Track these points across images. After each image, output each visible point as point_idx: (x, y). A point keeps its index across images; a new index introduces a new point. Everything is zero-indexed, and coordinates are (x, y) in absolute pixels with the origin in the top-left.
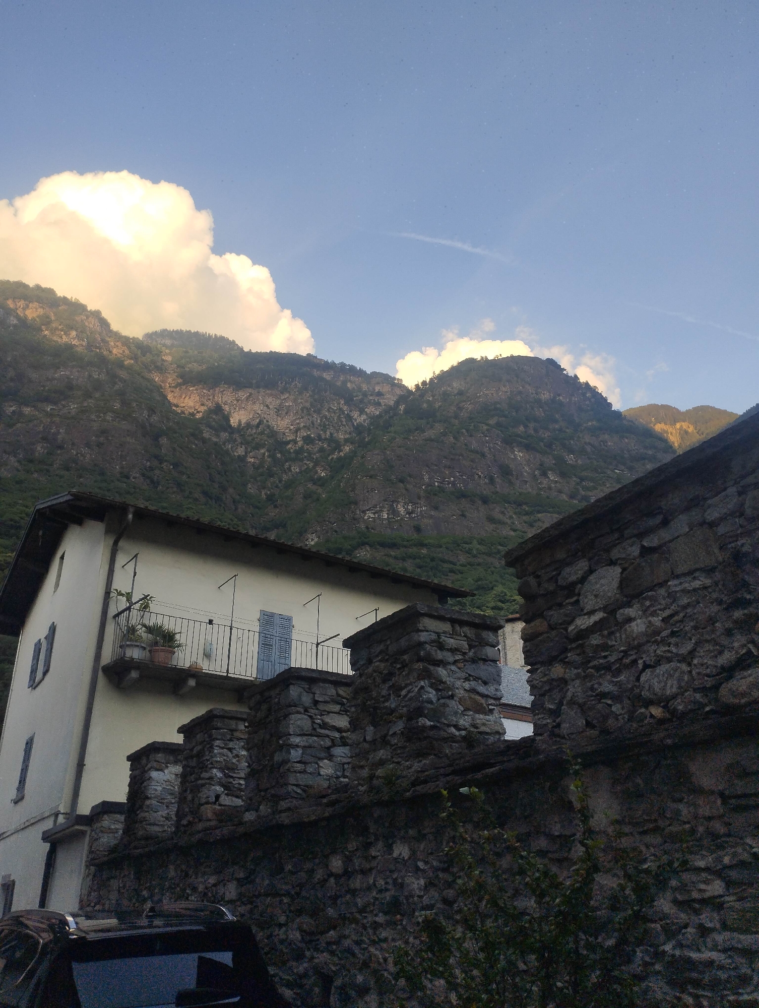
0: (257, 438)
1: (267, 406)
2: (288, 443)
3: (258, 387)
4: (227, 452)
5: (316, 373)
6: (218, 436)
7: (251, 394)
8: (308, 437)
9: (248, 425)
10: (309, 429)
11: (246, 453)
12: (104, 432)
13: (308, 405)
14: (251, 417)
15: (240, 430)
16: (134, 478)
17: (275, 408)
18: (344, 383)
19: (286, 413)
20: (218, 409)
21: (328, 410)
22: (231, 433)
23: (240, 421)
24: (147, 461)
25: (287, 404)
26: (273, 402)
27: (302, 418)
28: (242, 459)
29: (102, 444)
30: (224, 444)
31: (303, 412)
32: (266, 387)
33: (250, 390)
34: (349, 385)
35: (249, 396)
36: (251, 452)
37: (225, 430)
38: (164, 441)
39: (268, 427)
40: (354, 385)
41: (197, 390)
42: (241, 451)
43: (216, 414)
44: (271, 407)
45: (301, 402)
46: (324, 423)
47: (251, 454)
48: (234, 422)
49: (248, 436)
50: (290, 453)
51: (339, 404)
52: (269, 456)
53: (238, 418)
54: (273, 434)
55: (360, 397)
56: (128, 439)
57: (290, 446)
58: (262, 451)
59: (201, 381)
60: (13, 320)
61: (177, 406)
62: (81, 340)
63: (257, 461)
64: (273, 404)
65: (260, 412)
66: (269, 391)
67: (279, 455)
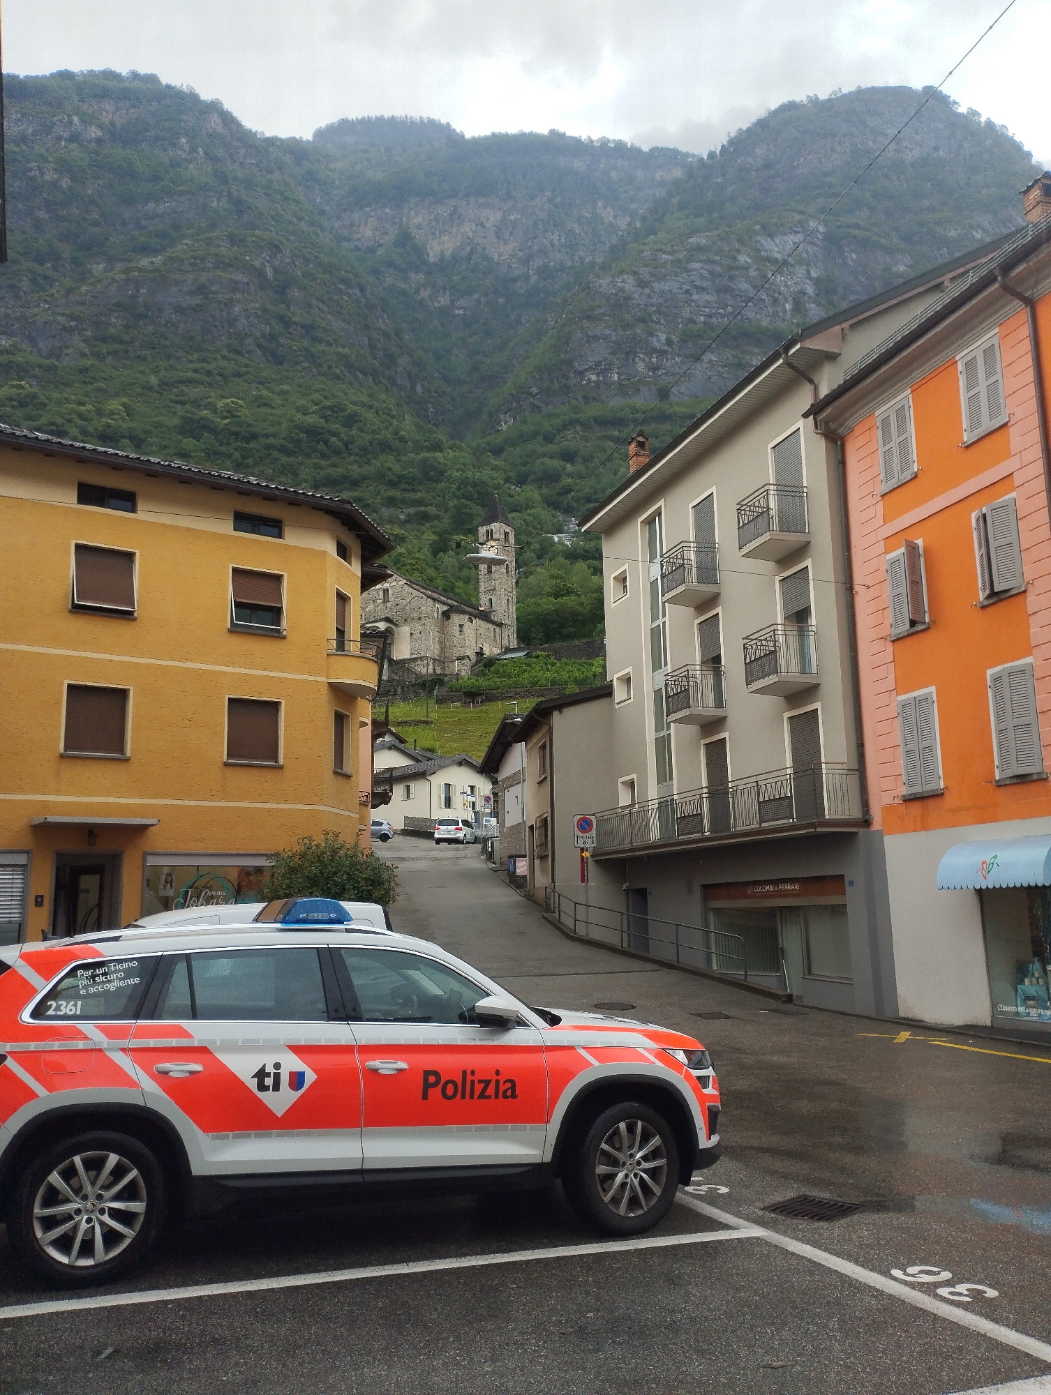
0: (467, 277)
1: (482, 225)
2: (514, 280)
3: (467, 195)
4: (423, 303)
5: (561, 162)
6: (407, 280)
7: (456, 208)
8: (546, 266)
9: (455, 259)
10: (546, 255)
11: (452, 302)
12: (201, 290)
13: (544, 215)
14: (458, 244)
15: (444, 266)
17: (495, 226)
18: (607, 171)
19: (511, 233)
20: (405, 238)
22: (429, 273)
23: (442, 254)
24: (266, 325)
25: (512, 217)
27: (536, 237)
28: (444, 312)
29: (200, 305)
30: (417, 291)
31: (537, 228)
32: (479, 194)
33: (453, 202)
34: (614, 175)
35: (453, 211)
36: (459, 299)
37: (419, 269)
38: (295, 293)
39: (485, 258)
40: (621, 174)
41: (374, 210)
42: (444, 300)
43: (404, 246)
44: (488, 225)
45: (534, 213)
46: (571, 242)
47: (459, 303)
48: (432, 255)
49: (455, 274)
50: (519, 295)
52: (486, 304)
54: (493, 268)
55: (631, 193)
56: (237, 295)
57: (518, 284)
58: (476, 296)
60: (94, 132)
61: (349, 240)
62: (193, 150)
63: (468, 313)
64: (492, 219)
65: (471, 234)
66: (481, 201)
67: (501, 300)
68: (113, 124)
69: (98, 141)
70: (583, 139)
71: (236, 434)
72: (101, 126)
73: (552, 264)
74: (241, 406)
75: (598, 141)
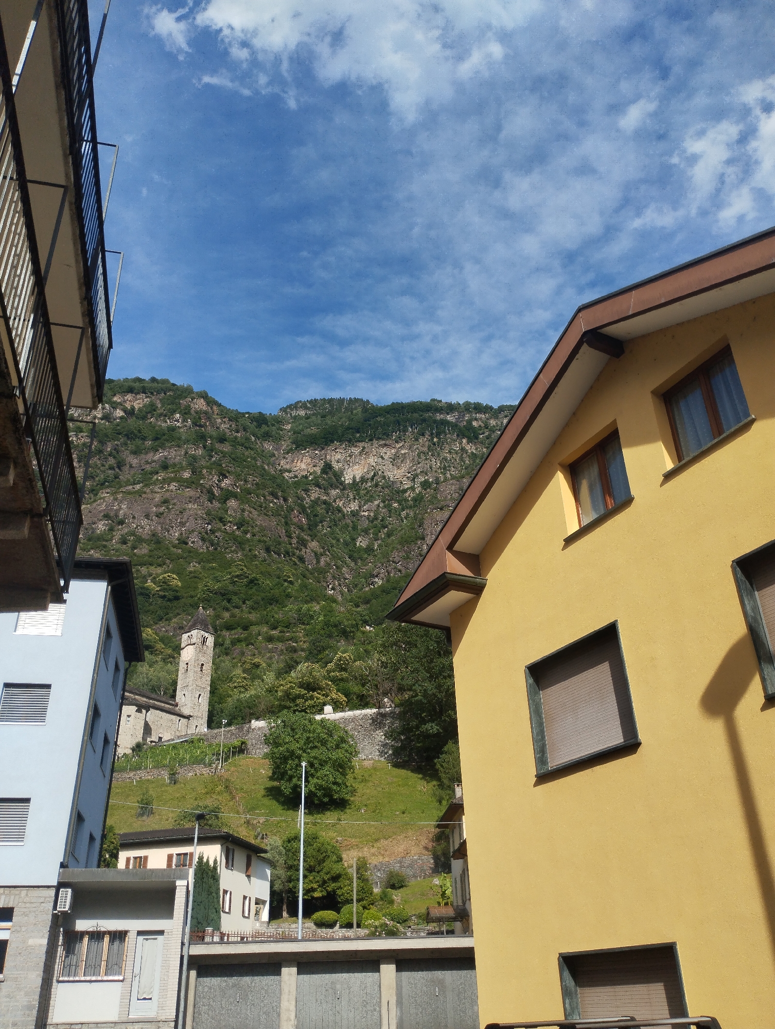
0: (371, 491)
1: (382, 457)
2: (405, 491)
3: (371, 440)
4: (339, 510)
5: (439, 417)
6: (328, 494)
7: (364, 448)
8: (426, 482)
9: (363, 480)
10: (426, 474)
11: (360, 507)
12: (166, 502)
13: (425, 449)
14: (365, 470)
15: (355, 485)
16: (193, 542)
17: (390, 458)
18: (469, 422)
19: (402, 462)
20: (328, 467)
21: (450, 452)
22: (344, 489)
23: (354, 478)
24: (208, 524)
25: (403, 452)
26: (389, 453)
27: (419, 463)
28: (354, 514)
29: (163, 513)
30: (335, 501)
31: (419, 457)
32: (378, 439)
33: (361, 444)
34: (475, 424)
35: (362, 450)
36: (364, 505)
37: (337, 487)
38: (232, 503)
39: (384, 477)
40: (480, 423)
41: (308, 452)
42: (354, 506)
43: (327, 473)
44: (386, 457)
45: (417, 448)
46: (444, 465)
47: (365, 507)
48: (348, 478)
49: (363, 490)
50: (408, 501)
51: (461, 443)
52: (385, 507)
53: (352, 473)
54: (390, 485)
55: (487, 434)
56: (190, 506)
57: (407, 495)
58: (376, 503)
59: (312, 443)
60: (119, 413)
61: (290, 471)
62: (184, 420)
63: (372, 514)
64: (388, 454)
65: (374, 464)
66: (383, 442)
67: (396, 505)
68: (133, 408)
69: (121, 418)
70: (453, 403)
71: (163, 597)
72: (125, 410)
73: (431, 480)
74: (173, 578)
75: (463, 404)
